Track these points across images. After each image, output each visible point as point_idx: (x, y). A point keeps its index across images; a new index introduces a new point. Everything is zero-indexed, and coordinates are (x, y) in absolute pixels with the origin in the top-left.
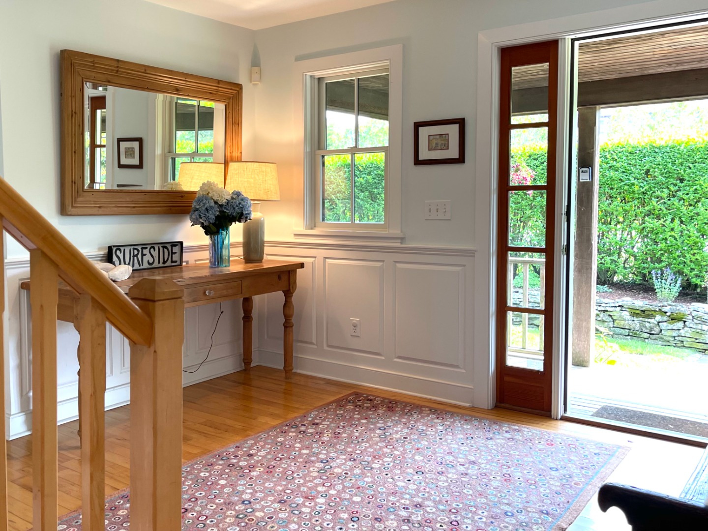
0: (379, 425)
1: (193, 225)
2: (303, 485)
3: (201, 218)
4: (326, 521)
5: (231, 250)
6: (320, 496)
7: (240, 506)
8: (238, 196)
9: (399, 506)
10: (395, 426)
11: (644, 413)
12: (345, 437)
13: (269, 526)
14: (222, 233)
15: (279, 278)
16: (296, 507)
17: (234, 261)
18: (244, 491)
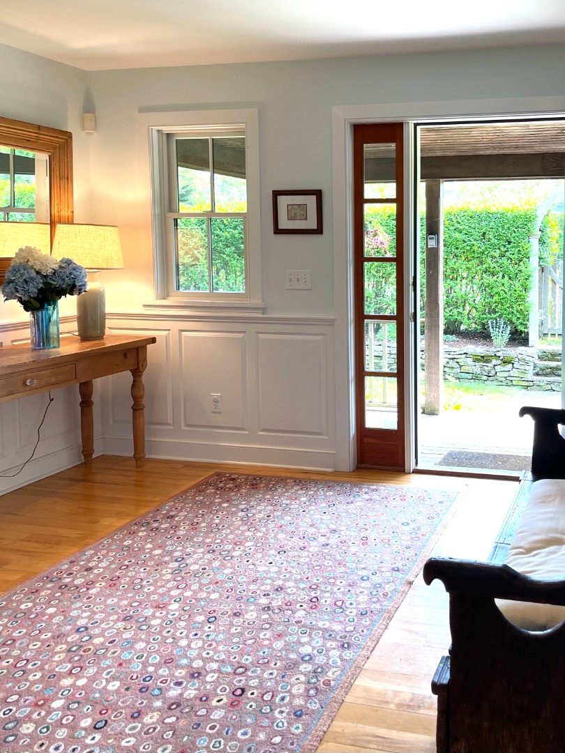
0: (242, 507)
1: (6, 300)
2: (153, 593)
3: (18, 292)
4: (179, 629)
5: (60, 325)
6: (173, 602)
7: (73, 636)
8: (69, 265)
9: (259, 595)
10: (258, 505)
11: (480, 454)
12: (203, 527)
13: (110, 653)
14: (47, 309)
15: (125, 356)
16: (145, 621)
17: (65, 339)
18: (79, 616)
